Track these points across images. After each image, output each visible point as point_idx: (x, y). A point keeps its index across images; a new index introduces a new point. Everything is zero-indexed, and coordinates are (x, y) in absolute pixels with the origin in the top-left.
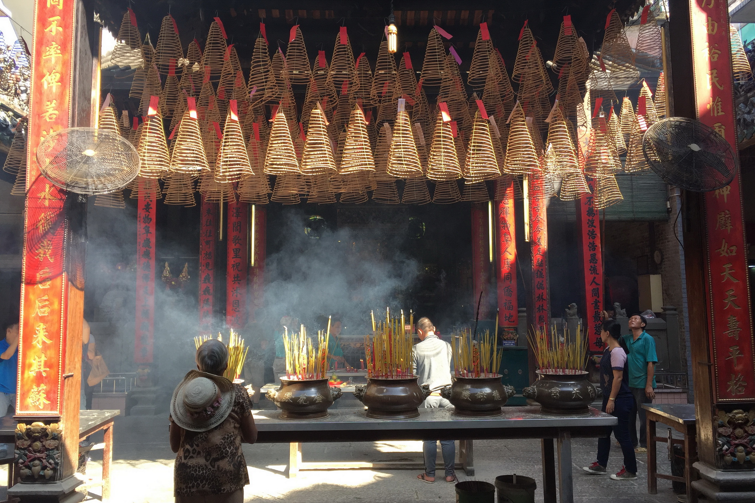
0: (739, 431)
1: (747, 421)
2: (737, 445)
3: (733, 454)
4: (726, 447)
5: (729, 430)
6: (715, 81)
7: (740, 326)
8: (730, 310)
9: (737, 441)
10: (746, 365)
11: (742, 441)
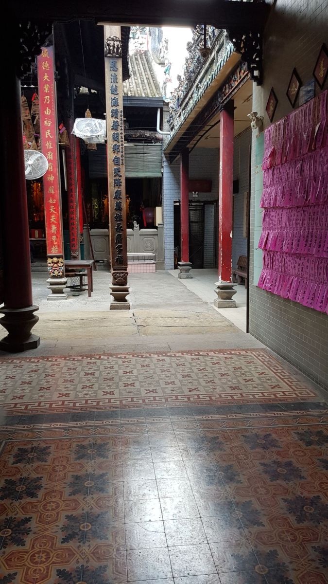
0: (55, 265)
1: (58, 262)
2: (55, 270)
3: (53, 273)
4: (50, 271)
5: (52, 265)
6: (49, 134)
7: (56, 229)
8: (53, 223)
9: (55, 269)
10: (58, 242)
11: (57, 269)
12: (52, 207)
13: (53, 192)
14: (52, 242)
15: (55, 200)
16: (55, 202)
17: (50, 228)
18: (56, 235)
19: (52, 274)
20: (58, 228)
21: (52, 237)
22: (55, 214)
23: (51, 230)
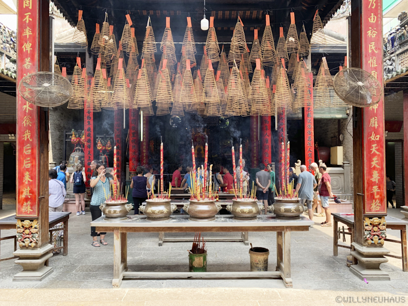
0: (375, 229)
1: (380, 223)
2: (374, 235)
4: (368, 236)
5: (370, 228)
6: (373, 48)
7: (379, 176)
8: (374, 168)
9: (374, 233)
10: (381, 195)
11: (377, 233)
12: (374, 145)
13: (376, 125)
14: (372, 195)
15: (378, 136)
16: (378, 139)
17: (371, 175)
18: (377, 185)
19: (370, 241)
20: (381, 176)
21: (372, 188)
22: (379, 155)
23: (372, 177)
